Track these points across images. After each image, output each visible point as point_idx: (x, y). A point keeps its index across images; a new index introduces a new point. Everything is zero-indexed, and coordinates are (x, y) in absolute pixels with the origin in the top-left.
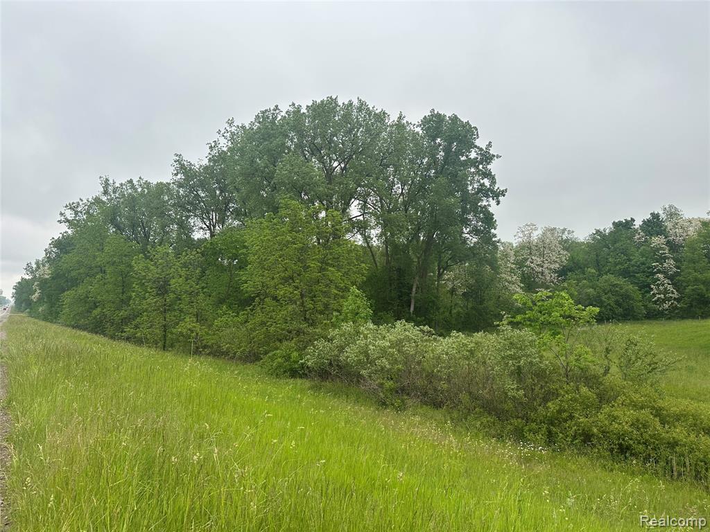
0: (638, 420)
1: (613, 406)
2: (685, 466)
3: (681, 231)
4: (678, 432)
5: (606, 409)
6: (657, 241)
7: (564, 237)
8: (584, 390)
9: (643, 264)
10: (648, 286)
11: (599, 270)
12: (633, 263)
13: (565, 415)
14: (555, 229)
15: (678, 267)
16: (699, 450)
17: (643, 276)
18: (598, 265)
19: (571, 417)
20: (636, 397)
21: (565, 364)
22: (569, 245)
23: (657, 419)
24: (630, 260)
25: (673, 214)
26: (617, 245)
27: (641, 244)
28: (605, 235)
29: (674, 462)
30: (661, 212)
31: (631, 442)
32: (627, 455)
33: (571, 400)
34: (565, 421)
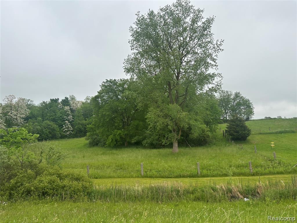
0: (51, 180)
1: (42, 176)
2: (67, 194)
3: (75, 105)
4: (66, 182)
5: (38, 178)
6: (67, 108)
7: (29, 103)
8: (29, 171)
9: (61, 117)
10: (62, 125)
11: (43, 119)
12: (57, 116)
13: (18, 184)
14: (24, 99)
15: (73, 119)
16: (72, 187)
17: (60, 121)
18: (43, 116)
19: (22, 185)
20: (51, 171)
21: (21, 161)
22: (30, 107)
23: (59, 178)
24: (56, 115)
25: (73, 98)
26: (51, 108)
27: (61, 109)
28: (47, 104)
29: (63, 194)
30: (69, 97)
31: (47, 190)
32: (46, 195)
33: (23, 177)
34: (19, 187)
